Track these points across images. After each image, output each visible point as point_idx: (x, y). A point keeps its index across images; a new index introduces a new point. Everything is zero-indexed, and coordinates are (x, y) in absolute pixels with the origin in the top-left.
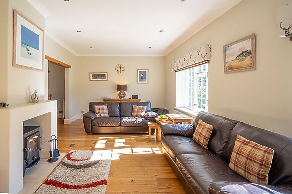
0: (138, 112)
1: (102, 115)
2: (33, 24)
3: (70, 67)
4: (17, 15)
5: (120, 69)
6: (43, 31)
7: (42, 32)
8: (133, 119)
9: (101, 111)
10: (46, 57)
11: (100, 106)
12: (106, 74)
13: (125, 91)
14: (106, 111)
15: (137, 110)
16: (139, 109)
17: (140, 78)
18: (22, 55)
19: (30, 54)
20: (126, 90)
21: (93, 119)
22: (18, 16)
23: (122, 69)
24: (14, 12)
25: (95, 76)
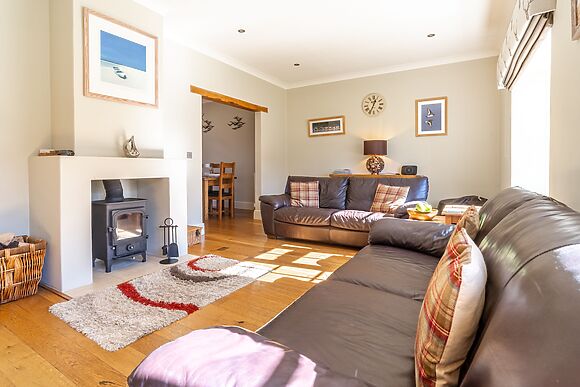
0: (385, 200)
1: (303, 202)
2: (130, 27)
3: (265, 110)
4: (90, 15)
5: (373, 105)
6: (155, 38)
7: (153, 40)
8: (362, 214)
9: (302, 194)
10: (194, 90)
11: (302, 184)
12: (341, 119)
13: (383, 157)
14: (314, 194)
15: (383, 196)
16: (388, 192)
17: (423, 122)
18: (103, 79)
19: (125, 77)
20: (385, 153)
21: (277, 206)
22: (92, 18)
23: (377, 105)
24: (84, 12)
25: (319, 126)
